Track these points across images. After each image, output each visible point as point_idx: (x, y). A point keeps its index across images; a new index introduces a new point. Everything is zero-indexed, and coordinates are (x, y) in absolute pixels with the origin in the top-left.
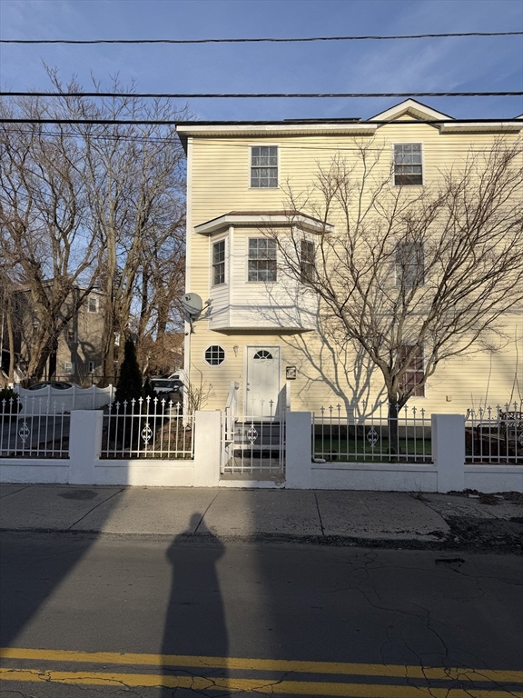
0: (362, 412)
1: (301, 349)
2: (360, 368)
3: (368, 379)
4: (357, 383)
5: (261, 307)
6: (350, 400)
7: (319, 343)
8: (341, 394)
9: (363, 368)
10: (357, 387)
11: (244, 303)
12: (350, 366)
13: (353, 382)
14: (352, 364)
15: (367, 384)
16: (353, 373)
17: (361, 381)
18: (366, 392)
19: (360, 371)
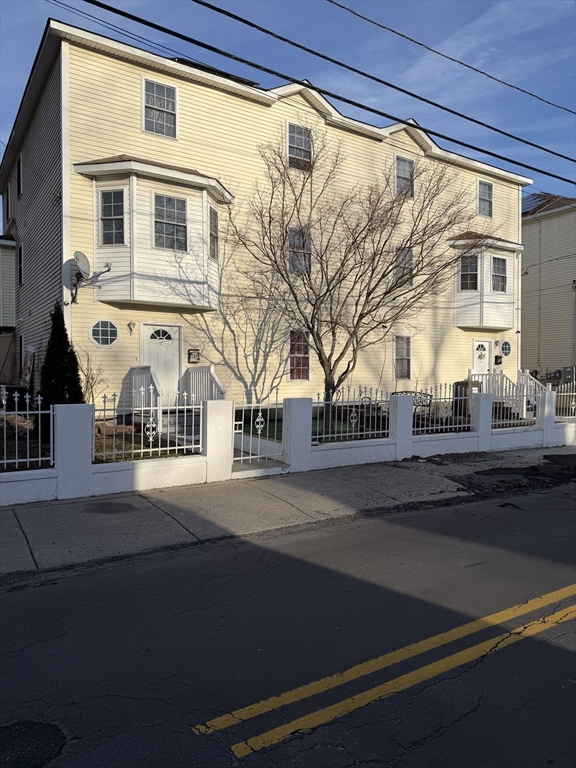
0: (259, 396)
1: (203, 330)
2: (258, 352)
3: (265, 363)
4: (256, 367)
5: (170, 280)
6: (249, 384)
7: (220, 325)
8: (241, 378)
9: (261, 352)
10: (256, 371)
11: (150, 272)
12: (249, 350)
13: (252, 366)
14: (251, 348)
15: (264, 368)
16: (251, 357)
17: (259, 365)
18: (263, 376)
19: (258, 356)
